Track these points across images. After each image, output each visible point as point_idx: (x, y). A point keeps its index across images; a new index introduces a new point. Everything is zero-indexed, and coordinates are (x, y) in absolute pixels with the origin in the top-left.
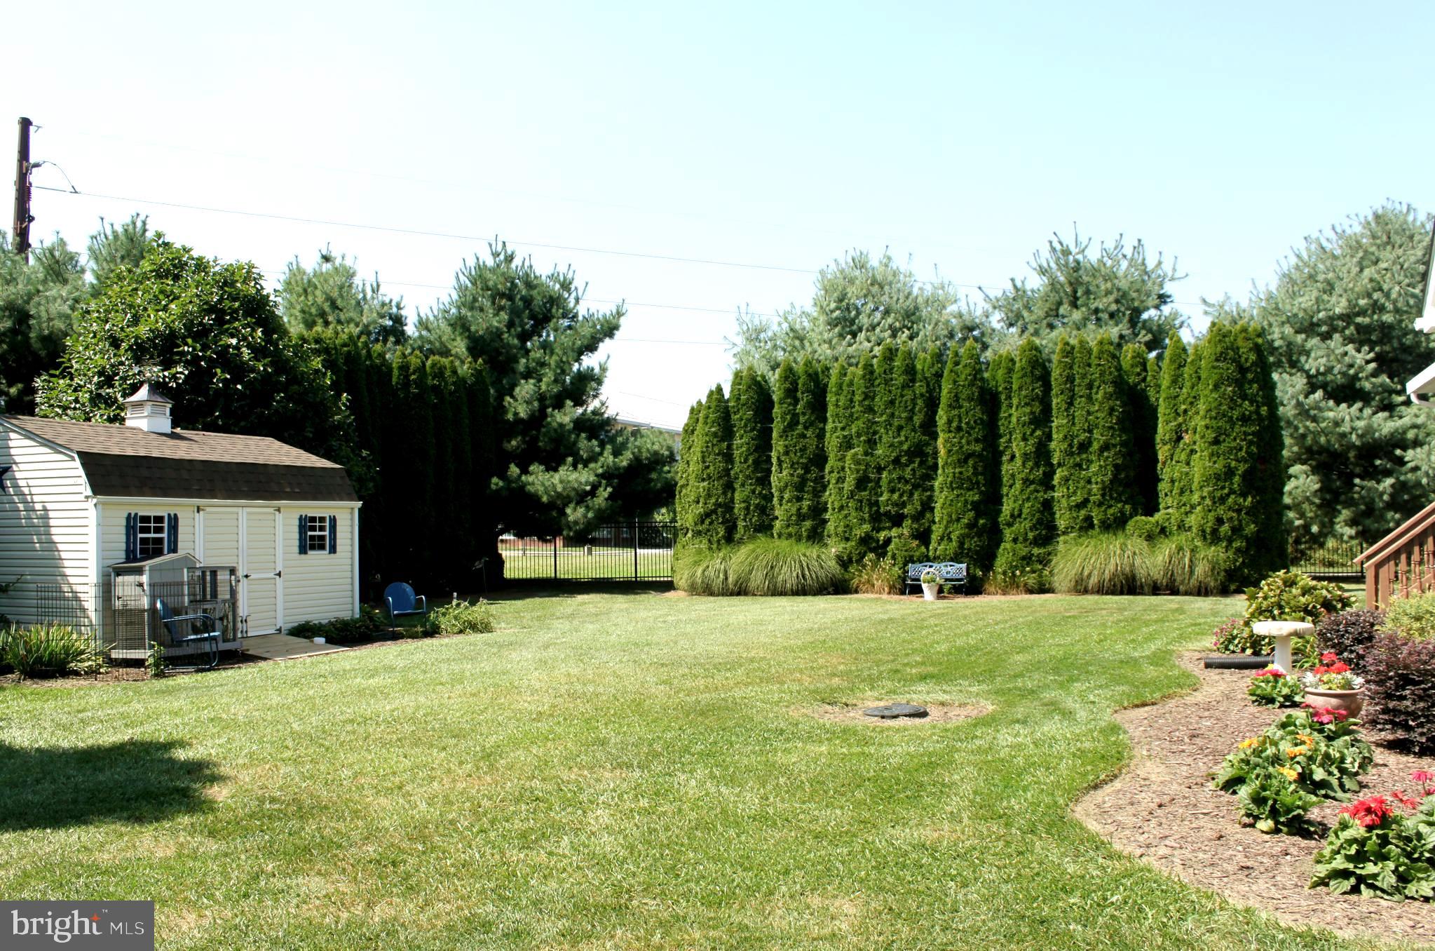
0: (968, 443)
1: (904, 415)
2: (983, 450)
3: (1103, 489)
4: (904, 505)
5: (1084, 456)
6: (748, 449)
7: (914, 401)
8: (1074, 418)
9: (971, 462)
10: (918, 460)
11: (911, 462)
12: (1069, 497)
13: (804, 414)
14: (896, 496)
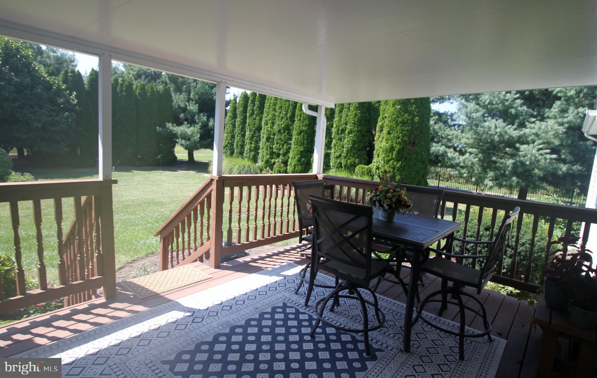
0: (302, 126)
1: (284, 113)
2: (308, 129)
3: (347, 151)
4: (280, 149)
5: (343, 135)
6: (240, 123)
7: (289, 106)
8: (341, 118)
9: (302, 134)
10: (287, 132)
11: (284, 132)
12: (335, 153)
13: (256, 110)
14: (278, 145)
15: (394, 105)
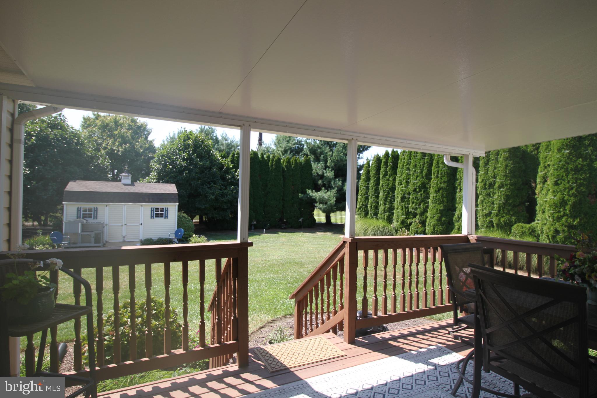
0: (440, 183)
1: (419, 171)
2: (447, 186)
3: (499, 207)
4: (416, 209)
5: (492, 190)
6: (373, 184)
7: (424, 164)
8: (488, 171)
9: (441, 192)
10: (423, 190)
11: (420, 191)
12: (483, 210)
13: (389, 171)
14: (414, 205)
15: (559, 150)
